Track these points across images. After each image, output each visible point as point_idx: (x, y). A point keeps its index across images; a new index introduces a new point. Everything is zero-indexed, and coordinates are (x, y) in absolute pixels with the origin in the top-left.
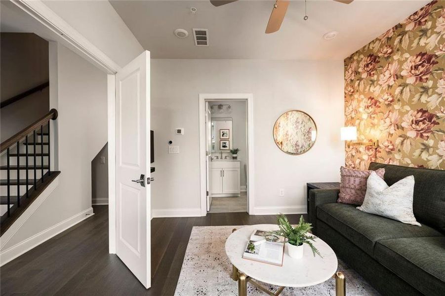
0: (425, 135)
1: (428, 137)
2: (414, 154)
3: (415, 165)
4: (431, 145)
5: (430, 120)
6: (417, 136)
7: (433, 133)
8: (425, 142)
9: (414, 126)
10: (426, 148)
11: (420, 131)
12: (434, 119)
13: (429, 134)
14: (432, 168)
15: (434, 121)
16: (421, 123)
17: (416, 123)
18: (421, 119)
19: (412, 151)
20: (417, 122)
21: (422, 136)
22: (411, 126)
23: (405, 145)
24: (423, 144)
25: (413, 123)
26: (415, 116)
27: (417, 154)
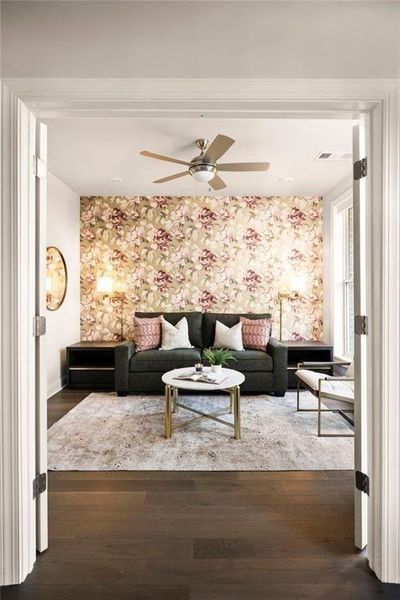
0: (163, 289)
1: (165, 291)
2: (156, 304)
4: (167, 297)
5: (166, 279)
6: (158, 290)
7: (169, 289)
8: (164, 294)
11: (160, 286)
15: (169, 280)
16: (161, 281)
17: (157, 280)
18: (161, 278)
19: (155, 301)
21: (161, 290)
22: (154, 282)
24: (162, 296)
25: (155, 280)
26: (157, 275)
27: (158, 304)
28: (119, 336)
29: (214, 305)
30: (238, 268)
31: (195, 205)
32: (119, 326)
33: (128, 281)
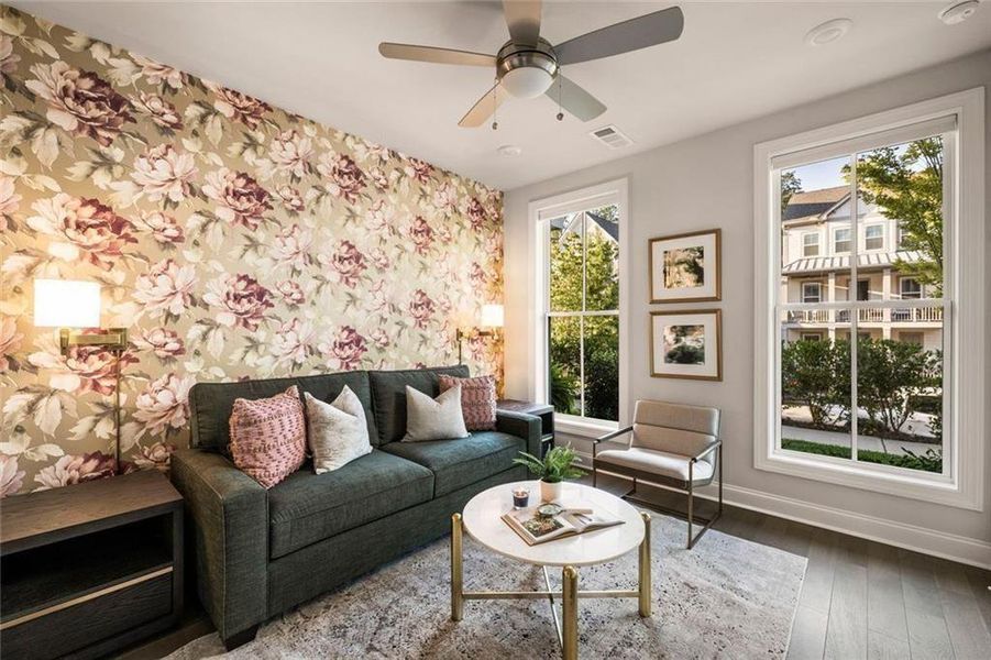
0: (251, 322)
1: (256, 326)
2: (231, 357)
3: (233, 378)
4: (262, 340)
5: (260, 299)
6: (237, 323)
7: (264, 320)
8: (253, 335)
9: (231, 303)
10: (254, 345)
11: (243, 314)
12: (267, 297)
13: (258, 322)
14: (264, 378)
15: (267, 301)
16: (244, 301)
17: (235, 298)
18: (245, 293)
19: (227, 352)
20: (237, 298)
21: (246, 324)
22: (226, 302)
23: (210, 341)
24: (249, 339)
25: (229, 299)
26: (234, 286)
27: (236, 356)
28: (104, 459)
29: (362, 355)
30: (402, 285)
31: (325, 143)
32: (105, 429)
33: (140, 296)
